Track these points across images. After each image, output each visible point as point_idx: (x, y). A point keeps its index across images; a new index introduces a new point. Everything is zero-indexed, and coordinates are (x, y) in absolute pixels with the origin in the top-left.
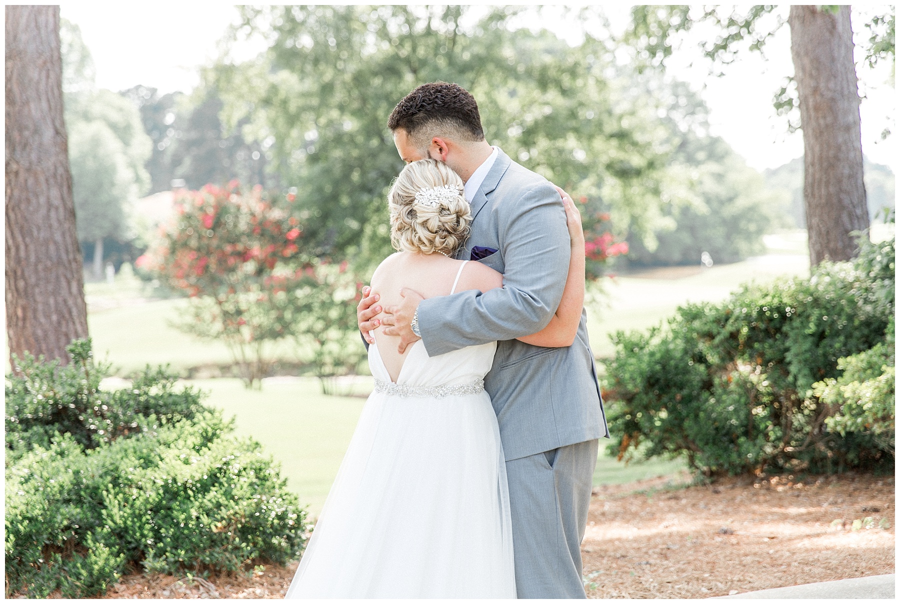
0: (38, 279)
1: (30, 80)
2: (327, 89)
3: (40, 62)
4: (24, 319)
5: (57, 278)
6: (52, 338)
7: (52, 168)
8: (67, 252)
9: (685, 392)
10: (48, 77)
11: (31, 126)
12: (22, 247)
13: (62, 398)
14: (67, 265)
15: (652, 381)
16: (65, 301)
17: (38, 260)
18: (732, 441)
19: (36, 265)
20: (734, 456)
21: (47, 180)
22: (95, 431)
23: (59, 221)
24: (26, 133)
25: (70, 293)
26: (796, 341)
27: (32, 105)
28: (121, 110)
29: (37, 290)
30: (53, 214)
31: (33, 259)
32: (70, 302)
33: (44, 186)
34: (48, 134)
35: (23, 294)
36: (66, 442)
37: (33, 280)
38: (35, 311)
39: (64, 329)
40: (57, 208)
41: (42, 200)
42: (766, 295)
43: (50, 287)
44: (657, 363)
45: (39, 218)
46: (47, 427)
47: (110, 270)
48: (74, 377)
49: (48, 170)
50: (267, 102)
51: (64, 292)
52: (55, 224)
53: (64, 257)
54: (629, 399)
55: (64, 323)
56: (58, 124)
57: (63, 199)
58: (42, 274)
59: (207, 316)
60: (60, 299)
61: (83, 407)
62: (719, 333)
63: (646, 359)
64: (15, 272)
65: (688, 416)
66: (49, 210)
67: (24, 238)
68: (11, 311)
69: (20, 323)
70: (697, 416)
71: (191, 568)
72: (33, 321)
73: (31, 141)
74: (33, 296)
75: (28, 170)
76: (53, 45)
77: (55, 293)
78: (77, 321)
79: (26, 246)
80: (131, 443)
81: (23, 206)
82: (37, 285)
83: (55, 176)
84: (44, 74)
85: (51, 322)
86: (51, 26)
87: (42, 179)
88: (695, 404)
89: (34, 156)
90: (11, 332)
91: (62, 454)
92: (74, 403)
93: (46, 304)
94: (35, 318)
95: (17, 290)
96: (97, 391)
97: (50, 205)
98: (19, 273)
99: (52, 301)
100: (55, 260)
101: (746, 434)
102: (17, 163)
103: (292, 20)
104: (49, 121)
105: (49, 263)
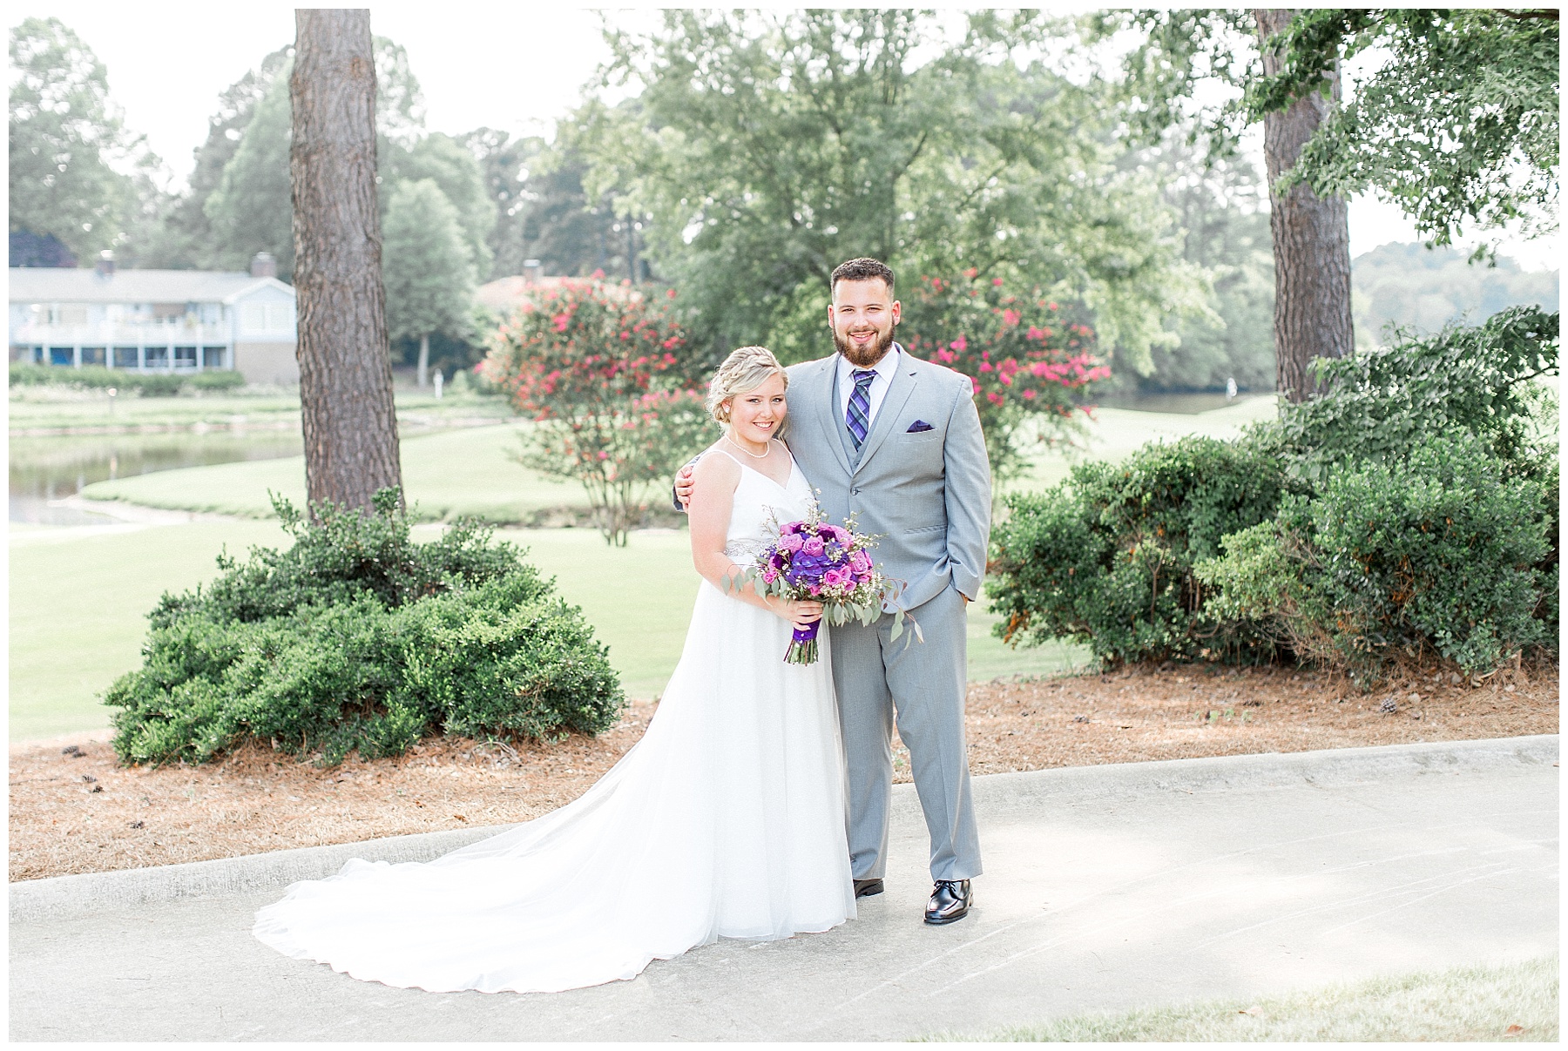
0: (344, 411)
1: (339, 177)
2: (721, 153)
3: (350, 156)
4: (326, 456)
5: (366, 409)
6: (358, 480)
7: (362, 283)
8: (377, 380)
9: (1080, 564)
10: (359, 173)
11: (339, 233)
12: (325, 372)
13: (364, 551)
14: (376, 394)
15: (1041, 551)
16: (374, 437)
17: (344, 389)
18: (1130, 624)
19: (341, 394)
20: (1130, 641)
21: (355, 294)
22: (401, 588)
23: (369, 345)
24: (333, 240)
25: (380, 429)
26: (1199, 512)
27: (340, 207)
28: (457, 162)
29: (341, 424)
30: (361, 335)
31: (337, 387)
32: (380, 440)
33: (353, 303)
34: (359, 240)
35: (325, 429)
36: (369, 599)
37: (337, 411)
38: (339, 446)
39: (371, 471)
40: (366, 328)
41: (350, 318)
42: (1170, 457)
43: (356, 420)
44: (1048, 530)
45: (345, 339)
46: (349, 583)
47: (439, 379)
48: (379, 528)
49: (358, 282)
50: (644, 169)
51: (373, 426)
52: (365, 347)
53: (373, 385)
54: (1016, 571)
55: (372, 462)
56: (369, 229)
57: (374, 317)
58: (348, 405)
59: (559, 446)
60: (367, 435)
61: (388, 562)
62: (1114, 498)
63: (1036, 525)
64: (317, 401)
65: (1080, 594)
66: (357, 332)
67: (327, 363)
68: (311, 447)
69: (321, 461)
70: (1090, 594)
71: (493, 732)
72: (335, 460)
73: (338, 248)
74: (337, 428)
75: (334, 283)
76: (366, 135)
77: (363, 427)
78: (387, 460)
79: (330, 370)
80: (437, 601)
81: (326, 325)
82: (342, 418)
83: (365, 291)
84: (354, 171)
85: (356, 462)
86: (365, 114)
87: (351, 295)
88: (1090, 579)
89: (340, 267)
90: (310, 473)
91: (363, 610)
92: (378, 557)
93: (352, 439)
94: (339, 456)
95: (318, 421)
96: (404, 544)
97: (359, 325)
98: (321, 402)
99: (358, 437)
100: (363, 389)
101: (1147, 616)
102: (322, 273)
103: (679, 61)
104: (359, 225)
105: (356, 393)
